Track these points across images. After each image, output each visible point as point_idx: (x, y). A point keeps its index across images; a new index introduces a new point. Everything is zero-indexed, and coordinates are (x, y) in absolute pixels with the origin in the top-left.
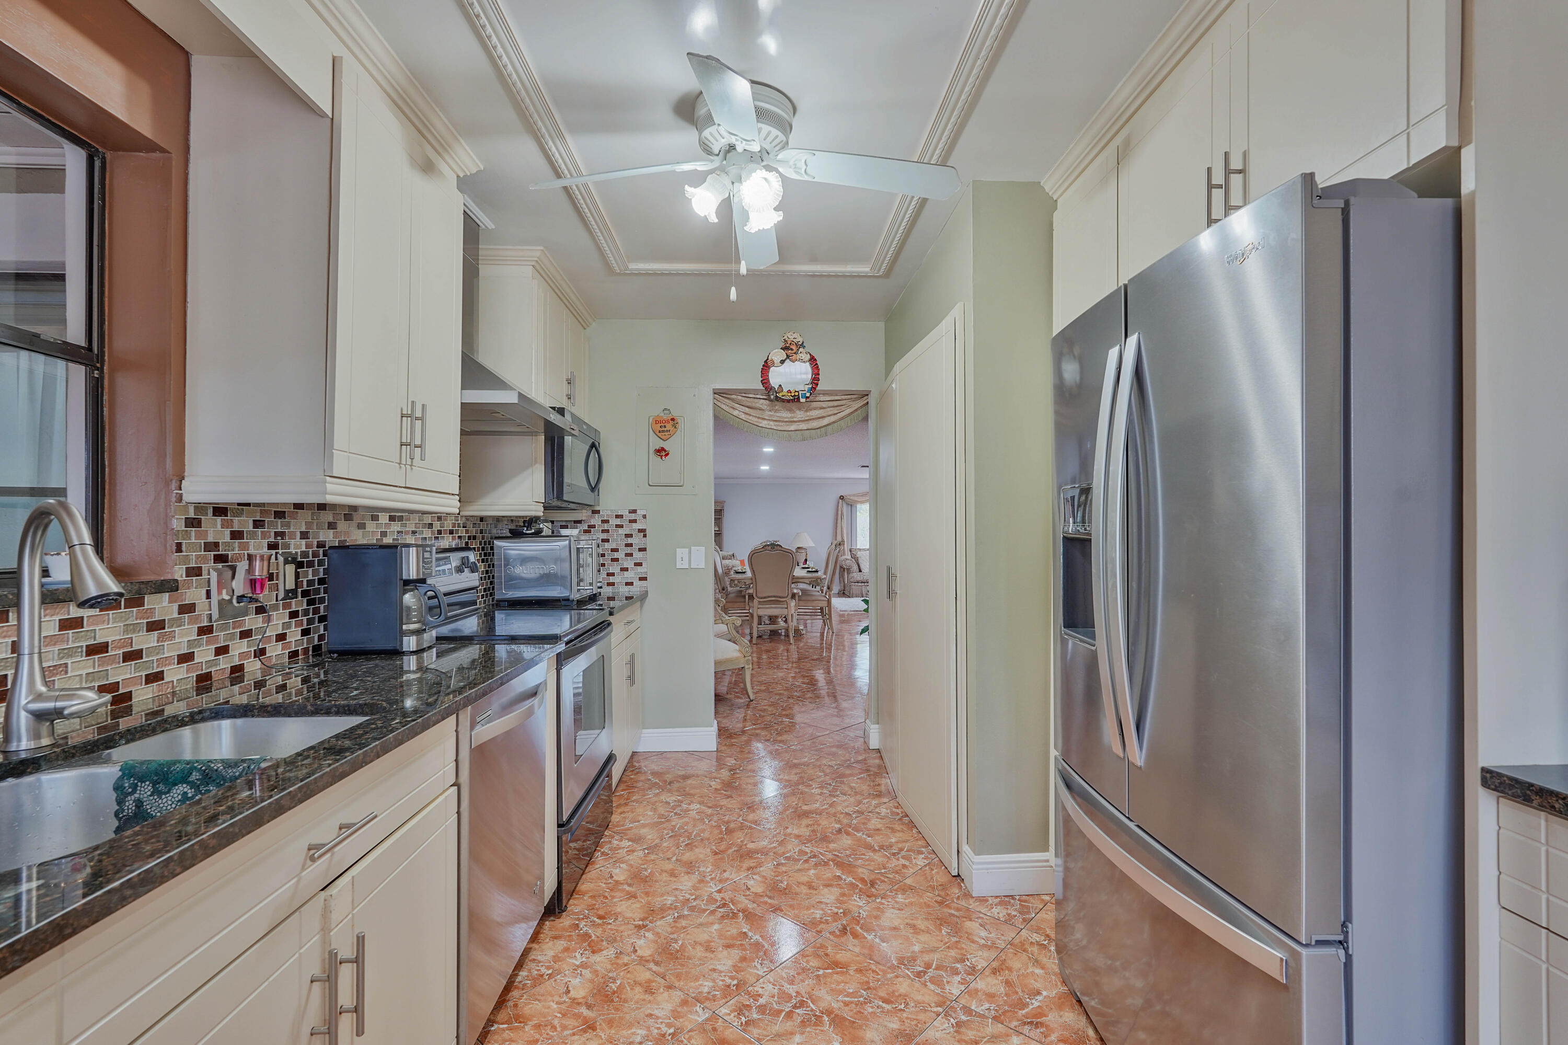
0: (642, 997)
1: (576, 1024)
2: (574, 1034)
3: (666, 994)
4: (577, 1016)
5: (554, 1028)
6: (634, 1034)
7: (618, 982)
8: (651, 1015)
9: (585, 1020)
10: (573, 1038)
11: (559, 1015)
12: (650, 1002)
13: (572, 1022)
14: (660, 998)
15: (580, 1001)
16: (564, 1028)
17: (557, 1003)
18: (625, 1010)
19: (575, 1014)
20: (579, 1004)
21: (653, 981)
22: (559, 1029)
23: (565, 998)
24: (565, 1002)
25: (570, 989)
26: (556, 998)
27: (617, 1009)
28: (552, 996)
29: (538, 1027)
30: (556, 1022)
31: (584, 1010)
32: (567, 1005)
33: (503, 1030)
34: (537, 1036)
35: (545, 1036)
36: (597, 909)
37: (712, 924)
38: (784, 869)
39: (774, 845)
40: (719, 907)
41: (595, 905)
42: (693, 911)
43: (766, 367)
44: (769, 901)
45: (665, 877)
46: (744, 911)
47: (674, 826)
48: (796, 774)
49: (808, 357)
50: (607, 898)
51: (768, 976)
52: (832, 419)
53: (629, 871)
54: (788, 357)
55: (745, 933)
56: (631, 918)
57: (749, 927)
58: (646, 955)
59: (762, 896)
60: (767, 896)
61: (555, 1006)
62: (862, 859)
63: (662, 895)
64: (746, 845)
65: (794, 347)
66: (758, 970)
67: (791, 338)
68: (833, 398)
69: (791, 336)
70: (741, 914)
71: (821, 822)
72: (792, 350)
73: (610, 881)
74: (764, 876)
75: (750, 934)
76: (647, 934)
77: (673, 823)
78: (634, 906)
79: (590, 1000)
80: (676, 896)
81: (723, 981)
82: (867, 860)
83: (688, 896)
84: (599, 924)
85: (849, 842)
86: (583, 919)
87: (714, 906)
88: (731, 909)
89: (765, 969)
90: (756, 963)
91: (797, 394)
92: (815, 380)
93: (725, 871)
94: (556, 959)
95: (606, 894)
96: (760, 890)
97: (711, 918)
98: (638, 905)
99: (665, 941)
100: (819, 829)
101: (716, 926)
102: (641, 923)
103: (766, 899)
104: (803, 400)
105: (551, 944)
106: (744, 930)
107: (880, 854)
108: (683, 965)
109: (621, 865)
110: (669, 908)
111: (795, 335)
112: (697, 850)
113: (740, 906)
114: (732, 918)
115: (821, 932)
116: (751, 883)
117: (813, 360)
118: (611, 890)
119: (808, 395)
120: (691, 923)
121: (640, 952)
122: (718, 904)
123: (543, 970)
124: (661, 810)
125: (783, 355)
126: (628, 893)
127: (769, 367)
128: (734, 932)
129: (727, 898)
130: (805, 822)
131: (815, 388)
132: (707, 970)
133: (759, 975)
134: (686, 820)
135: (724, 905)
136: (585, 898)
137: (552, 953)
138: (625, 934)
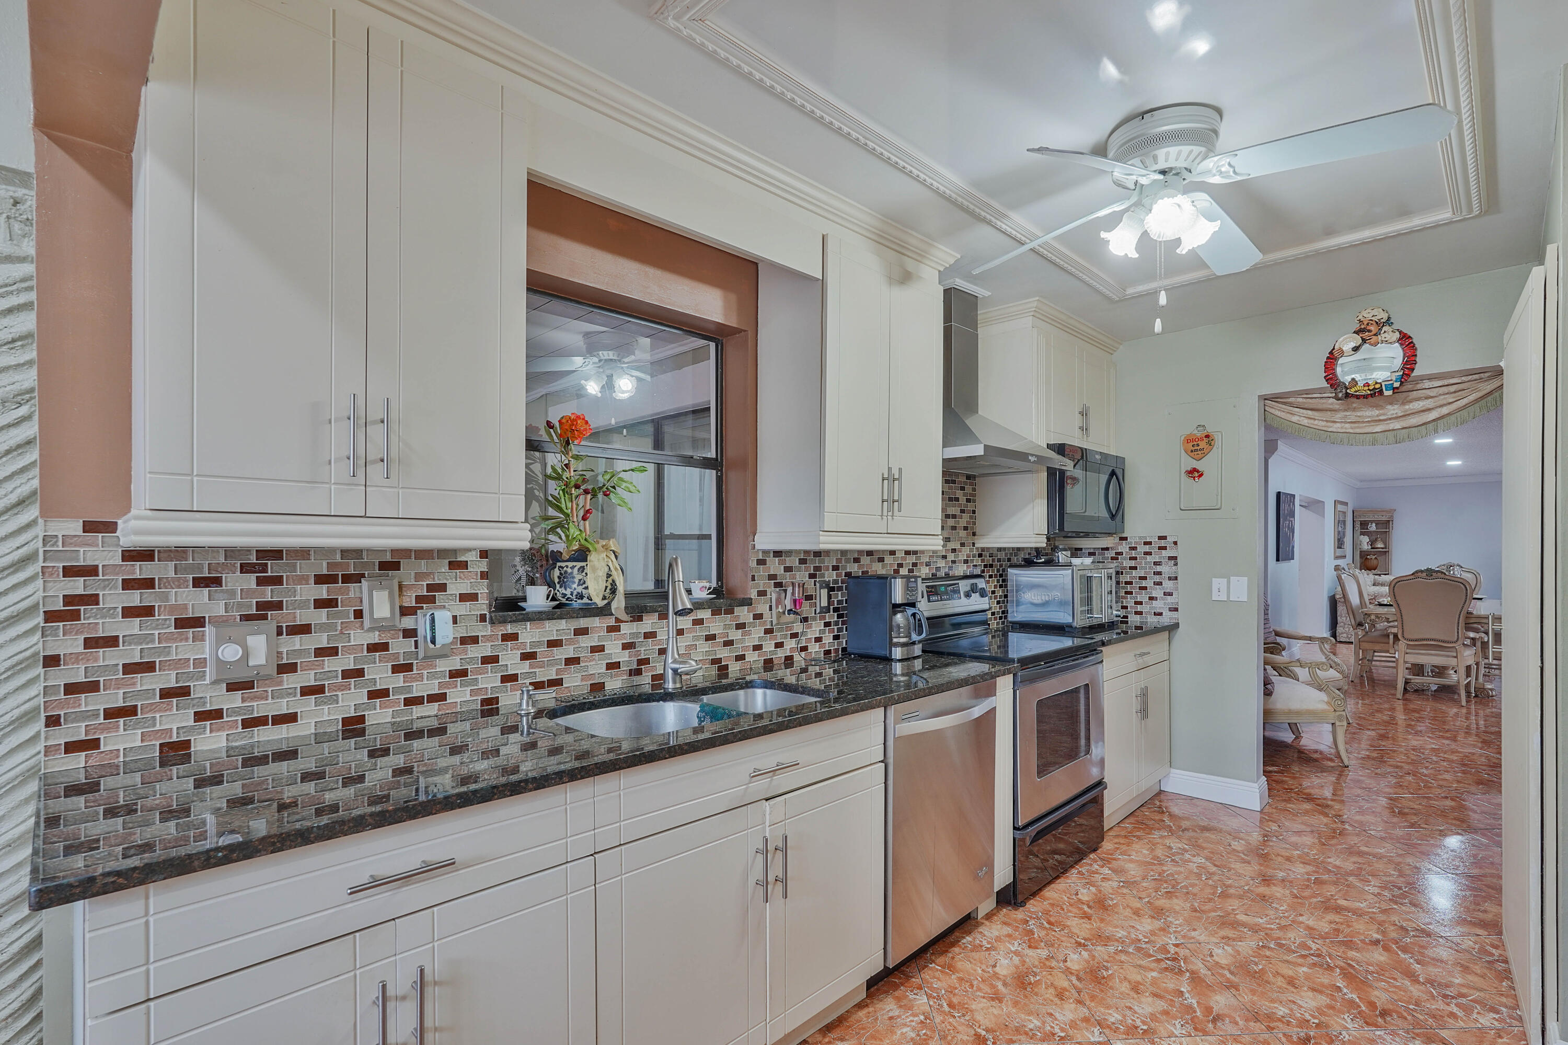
0: (1051, 998)
1: (989, 991)
2: (984, 997)
3: (1073, 1006)
4: (993, 986)
5: (972, 986)
6: (1030, 1021)
7: (1038, 978)
8: (1052, 1014)
9: (997, 993)
10: (982, 999)
11: (980, 979)
12: (1056, 1004)
13: (987, 989)
14: (1066, 1006)
15: (1001, 977)
16: (979, 989)
17: (983, 970)
18: (1032, 1000)
19: (992, 984)
20: (998, 978)
21: (1067, 991)
22: (975, 988)
23: (990, 970)
24: (989, 972)
25: (998, 965)
26: (984, 967)
27: (1026, 997)
28: (981, 963)
29: (961, 979)
30: (975, 983)
31: (1000, 985)
32: (989, 975)
33: (937, 970)
34: (957, 985)
35: (963, 988)
36: (1050, 916)
37: (1152, 970)
38: (1268, 953)
39: (1272, 926)
40: (1168, 959)
41: (1050, 911)
42: (1139, 952)
43: (1332, 360)
44: (1229, 975)
45: (1128, 912)
46: (1192, 972)
47: (1164, 871)
48: (1355, 863)
49: (1397, 335)
50: (1063, 910)
51: (1183, 1039)
52: (1445, 410)
53: (1096, 895)
54: (1364, 341)
55: (1182, 992)
56: (1076, 934)
57: (1189, 989)
58: (1072, 968)
59: (1223, 968)
60: (1229, 970)
61: (980, 972)
62: (1388, 982)
63: (1116, 927)
64: (1236, 914)
65: (1373, 328)
66: (1175, 1029)
67: (1369, 316)
68: (1446, 382)
69: (1367, 315)
70: (1188, 974)
71: (1354, 924)
72: (1370, 331)
73: (1074, 897)
74: (1238, 951)
75: (1187, 995)
76: (1083, 952)
77: (1165, 868)
78: (1084, 925)
79: (1009, 980)
80: (1129, 933)
81: (1133, 1020)
82: (1396, 987)
83: (1141, 937)
84: (1045, 928)
85: (1382, 959)
86: (1034, 918)
87: (1163, 956)
88: (1181, 966)
89: (1184, 1032)
90: (1177, 1022)
91: (1378, 386)
92: (1409, 363)
93: (1194, 930)
94: (998, 939)
95: (1065, 907)
96: (1224, 962)
97: (1154, 965)
98: (1088, 927)
99: (1097, 965)
100: (1347, 930)
101: (1154, 974)
102: (1083, 941)
103: (1227, 973)
104: (1388, 393)
105: (999, 926)
106: (1182, 989)
107: (1422, 988)
108: (1103, 991)
109: (1091, 888)
110: (1117, 940)
111: (1375, 312)
112: (1175, 901)
113: (1191, 967)
114: (1176, 974)
115: (1273, 1029)
116: (1217, 951)
117: (1405, 340)
118: (1071, 905)
119: (1397, 385)
120: (1131, 961)
121: (1069, 964)
122: (1169, 956)
123: (985, 943)
124: (1159, 852)
125: (1357, 340)
126: (1085, 913)
127: (1336, 359)
128: (1171, 986)
129: (1181, 955)
130: (1331, 916)
131: (1409, 375)
132: (1123, 1005)
133: (1173, 1033)
134: (1182, 869)
135: (1174, 959)
136: (1045, 903)
137: (997, 933)
138: (1064, 944)
